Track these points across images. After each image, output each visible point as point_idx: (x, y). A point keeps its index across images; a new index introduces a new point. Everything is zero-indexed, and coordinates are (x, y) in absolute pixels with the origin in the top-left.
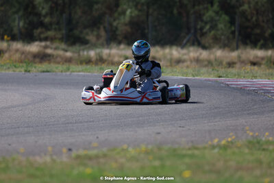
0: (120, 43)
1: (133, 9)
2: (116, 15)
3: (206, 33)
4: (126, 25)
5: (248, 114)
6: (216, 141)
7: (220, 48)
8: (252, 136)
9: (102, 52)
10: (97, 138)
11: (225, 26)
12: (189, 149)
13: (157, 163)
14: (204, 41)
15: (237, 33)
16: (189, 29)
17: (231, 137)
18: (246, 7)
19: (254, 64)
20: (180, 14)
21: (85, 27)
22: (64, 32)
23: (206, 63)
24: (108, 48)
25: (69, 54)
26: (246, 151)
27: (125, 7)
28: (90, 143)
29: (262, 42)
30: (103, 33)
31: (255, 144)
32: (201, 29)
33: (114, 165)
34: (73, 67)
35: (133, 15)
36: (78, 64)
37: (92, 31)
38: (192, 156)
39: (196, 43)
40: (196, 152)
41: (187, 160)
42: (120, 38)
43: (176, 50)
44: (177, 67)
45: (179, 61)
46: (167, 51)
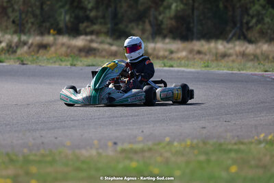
0: (165, 37)
1: (179, 3)
2: (161, 9)
3: (252, 27)
4: (171, 19)
6: (262, 136)
7: (266, 42)
9: (146, 46)
10: (143, 132)
11: (272, 20)
12: (235, 144)
13: (202, 158)
14: (250, 35)
16: (235, 24)
20: (226, 7)
21: (131, 21)
22: (109, 26)
23: (252, 57)
24: (153, 42)
25: (114, 48)
27: (170, 1)
28: (135, 137)
30: (148, 27)
32: (247, 23)
33: (159, 159)
35: (179, 8)
37: (138, 25)
38: (237, 151)
39: (242, 37)
40: (242, 147)
41: (233, 155)
42: (165, 32)
43: (222, 44)
44: (223, 61)
45: (224, 56)
46: (212, 45)
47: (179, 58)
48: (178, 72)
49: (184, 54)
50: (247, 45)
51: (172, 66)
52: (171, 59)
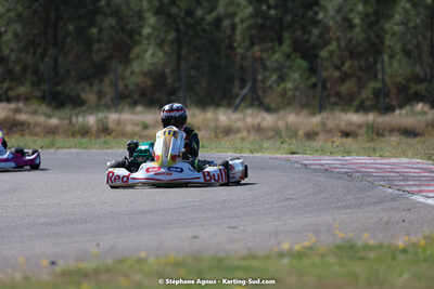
0: (134, 104)
3: (270, 87)
4: (145, 75)
5: (336, 208)
6: (286, 245)
8: (343, 238)
9: (106, 118)
10: (98, 245)
11: (301, 76)
12: (244, 258)
14: (268, 99)
15: (319, 87)
17: (308, 240)
18: (333, 46)
19: (347, 135)
21: (81, 80)
22: (46, 87)
23: (273, 133)
24: (116, 111)
25: (54, 121)
26: (332, 260)
29: (358, 101)
30: (107, 88)
31: (346, 251)
32: (264, 81)
34: (60, 140)
35: (156, 60)
36: (68, 137)
37: (91, 85)
38: (247, 269)
39: (256, 103)
40: (255, 263)
42: (135, 96)
43: (225, 114)
44: (226, 138)
45: (228, 131)
46: (210, 114)
50: (264, 114)
52: (145, 137)
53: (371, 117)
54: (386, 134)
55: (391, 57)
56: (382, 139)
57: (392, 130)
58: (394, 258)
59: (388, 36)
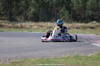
0: (29, 21)
1: (34, 8)
2: (28, 11)
4: (31, 14)
5: (75, 46)
6: (63, 56)
8: (76, 54)
9: (22, 24)
10: (20, 55)
11: (67, 15)
12: (54, 59)
15: (72, 17)
16: (54, 16)
17: (69, 54)
18: (75, 8)
19: (77, 28)
20: (51, 10)
21: (17, 15)
22: (8, 17)
24: (25, 23)
25: (10, 25)
26: (74, 59)
27: (31, 8)
28: (17, 57)
29: (81, 20)
30: (23, 17)
31: (77, 57)
32: (59, 16)
33: (26, 65)
34: (12, 30)
35: (34, 11)
36: (13, 29)
37: (19, 17)
40: (56, 60)
42: (29, 19)
43: (50, 23)
45: (50, 27)
46: (46, 23)
47: (34, 28)
48: (34, 33)
49: (36, 27)
51: (31, 31)
52: (31, 29)
53: (83, 24)
54: (87, 28)
55: (88, 10)
56: (85, 29)
57: (88, 27)
58: (88, 59)
59: (87, 6)
